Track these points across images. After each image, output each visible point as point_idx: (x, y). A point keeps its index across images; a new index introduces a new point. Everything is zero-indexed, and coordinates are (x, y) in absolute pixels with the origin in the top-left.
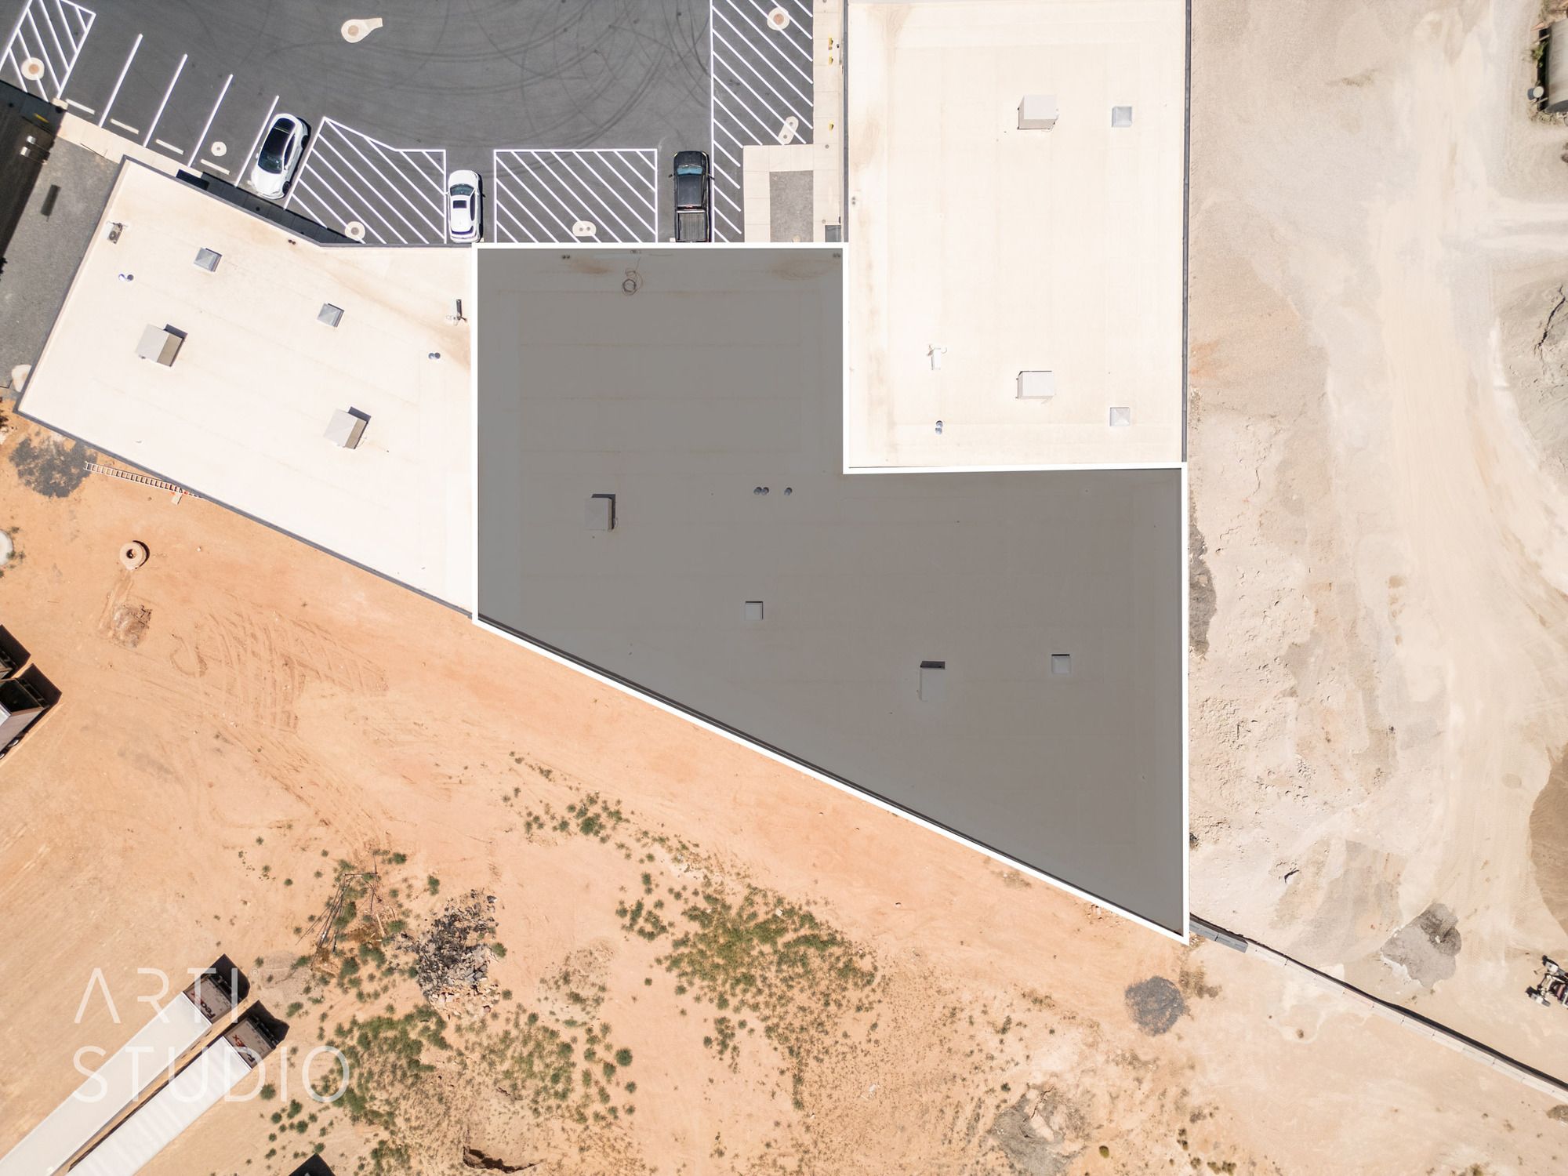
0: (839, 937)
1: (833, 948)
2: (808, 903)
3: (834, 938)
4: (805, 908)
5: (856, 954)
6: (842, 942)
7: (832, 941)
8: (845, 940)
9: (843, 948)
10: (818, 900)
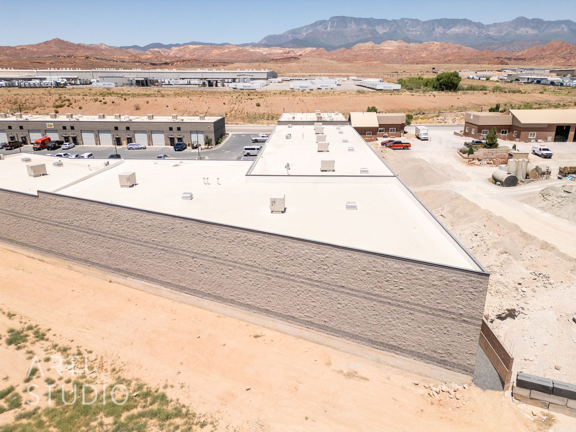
0: (184, 410)
1: (176, 420)
2: (166, 387)
3: (180, 411)
4: (161, 391)
5: (197, 424)
6: (186, 415)
7: (178, 413)
8: (190, 412)
9: (185, 419)
10: (175, 384)
